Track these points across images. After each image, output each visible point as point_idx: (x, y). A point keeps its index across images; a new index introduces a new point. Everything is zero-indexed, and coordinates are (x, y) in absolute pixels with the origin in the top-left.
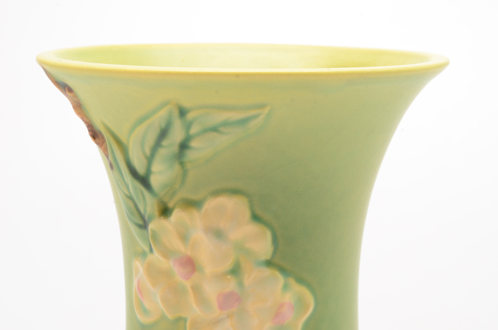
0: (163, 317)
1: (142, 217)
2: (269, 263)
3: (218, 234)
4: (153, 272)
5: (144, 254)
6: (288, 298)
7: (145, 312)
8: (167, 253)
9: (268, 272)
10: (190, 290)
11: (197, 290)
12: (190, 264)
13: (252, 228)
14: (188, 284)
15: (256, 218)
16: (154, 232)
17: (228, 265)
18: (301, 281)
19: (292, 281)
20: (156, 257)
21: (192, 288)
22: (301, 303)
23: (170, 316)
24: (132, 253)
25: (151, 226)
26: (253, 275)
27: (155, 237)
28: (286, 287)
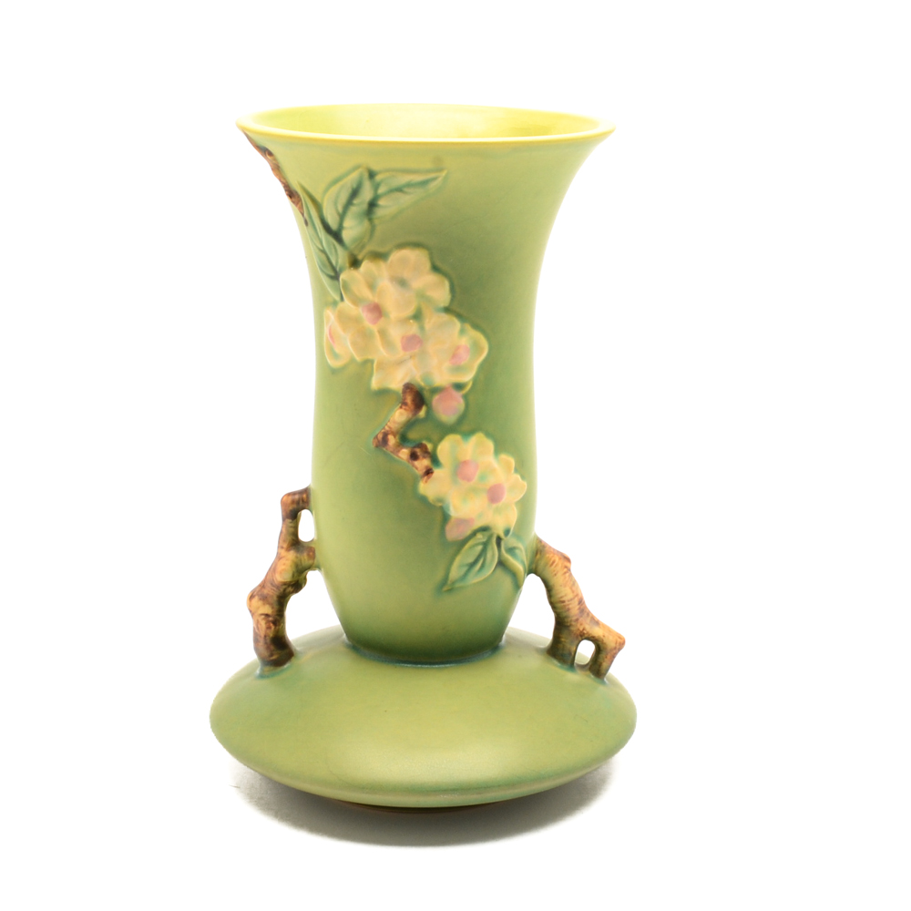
0: (352, 360)
1: (334, 269)
2: (447, 310)
3: (402, 283)
4: (344, 319)
5: (335, 303)
6: (464, 341)
7: (336, 356)
8: (356, 301)
9: (445, 317)
10: (377, 334)
11: (383, 333)
12: (377, 311)
13: (432, 278)
14: (374, 328)
15: (435, 268)
16: (344, 282)
17: (410, 311)
18: (476, 327)
19: (468, 327)
20: (347, 305)
21: (379, 332)
22: (476, 347)
23: (358, 359)
24: (322, 303)
25: (342, 277)
26: (433, 320)
27: (346, 286)
28: (462, 331)
